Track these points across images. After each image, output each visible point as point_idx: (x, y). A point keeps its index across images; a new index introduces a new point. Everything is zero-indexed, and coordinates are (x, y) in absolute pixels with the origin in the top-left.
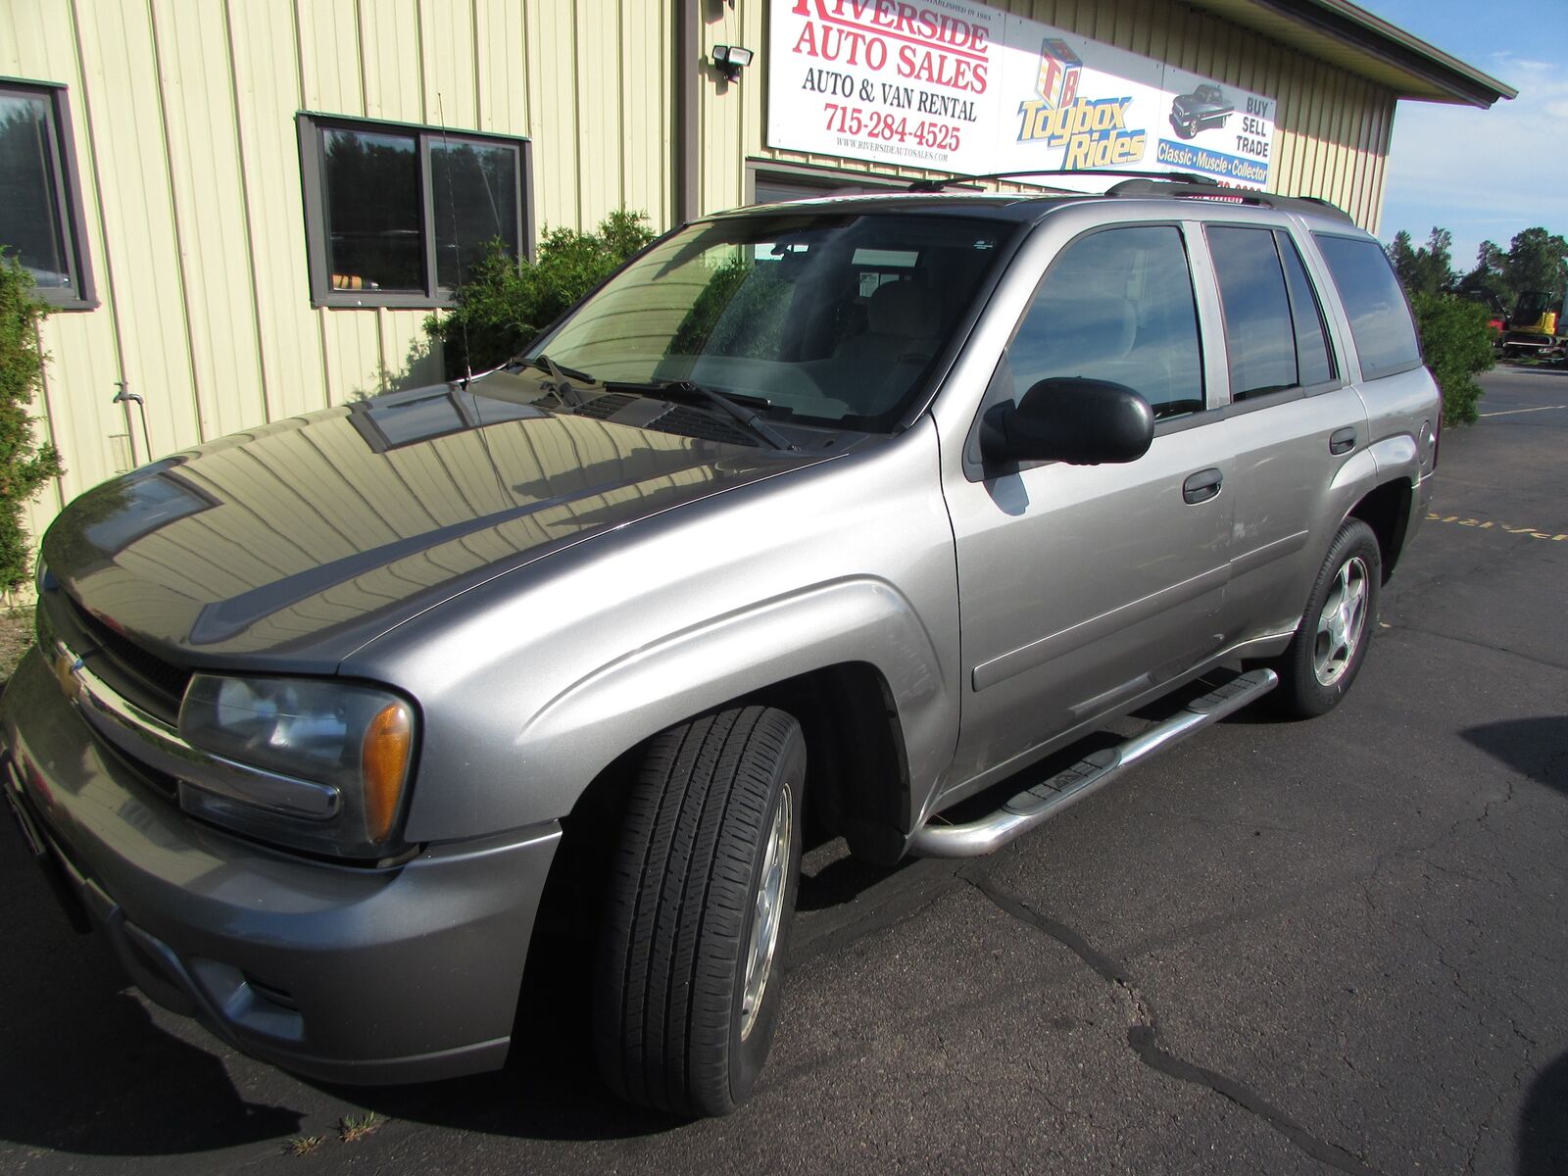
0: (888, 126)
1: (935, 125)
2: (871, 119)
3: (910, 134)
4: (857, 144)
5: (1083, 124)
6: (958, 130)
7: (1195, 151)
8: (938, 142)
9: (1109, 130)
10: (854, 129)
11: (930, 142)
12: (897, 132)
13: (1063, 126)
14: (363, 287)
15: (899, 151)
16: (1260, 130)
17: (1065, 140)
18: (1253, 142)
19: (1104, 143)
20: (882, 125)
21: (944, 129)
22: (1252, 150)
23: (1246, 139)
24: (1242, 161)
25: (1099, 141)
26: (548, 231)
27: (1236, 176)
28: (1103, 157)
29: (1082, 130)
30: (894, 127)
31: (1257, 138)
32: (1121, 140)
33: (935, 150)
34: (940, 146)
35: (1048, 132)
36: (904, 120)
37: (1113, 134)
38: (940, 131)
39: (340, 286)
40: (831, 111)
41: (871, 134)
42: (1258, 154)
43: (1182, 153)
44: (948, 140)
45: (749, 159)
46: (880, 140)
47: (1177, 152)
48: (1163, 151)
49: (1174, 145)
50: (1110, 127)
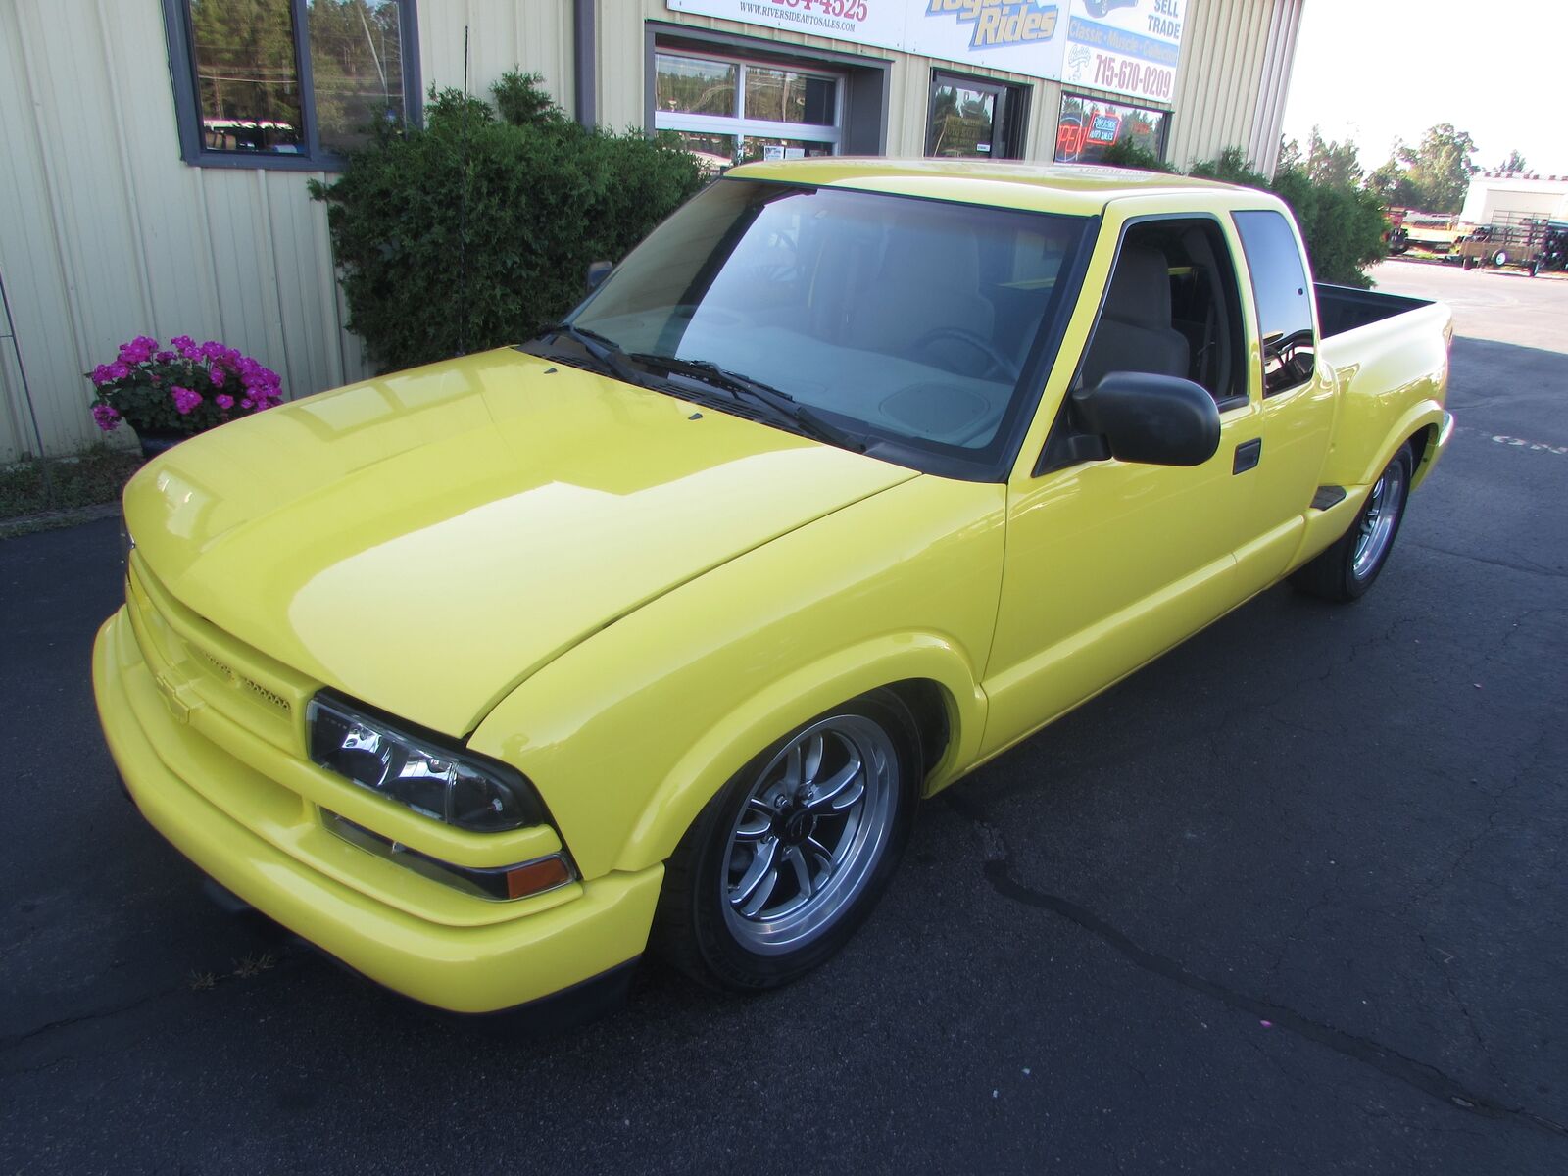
3: (816, 1)
4: (761, 10)
7: (1106, 29)
8: (846, 9)
9: (1020, 4)
11: (837, 10)
14: (238, 146)
15: (804, 19)
16: (1172, 10)
17: (976, 12)
18: (1165, 21)
19: (1013, 18)
22: (1163, 31)
23: (1158, 19)
24: (1154, 41)
25: (1009, 15)
26: (436, 91)
27: (1147, 58)
28: (1013, 33)
29: (992, 2)
31: (1169, 18)
32: (1031, 16)
33: (842, 19)
34: (847, 15)
35: (957, 5)
37: (1024, 9)
39: (214, 145)
42: (1169, 35)
43: (1093, 31)
44: (855, 9)
45: (649, 22)
46: (785, 6)
47: (1088, 30)
48: (1074, 28)
49: (1084, 22)
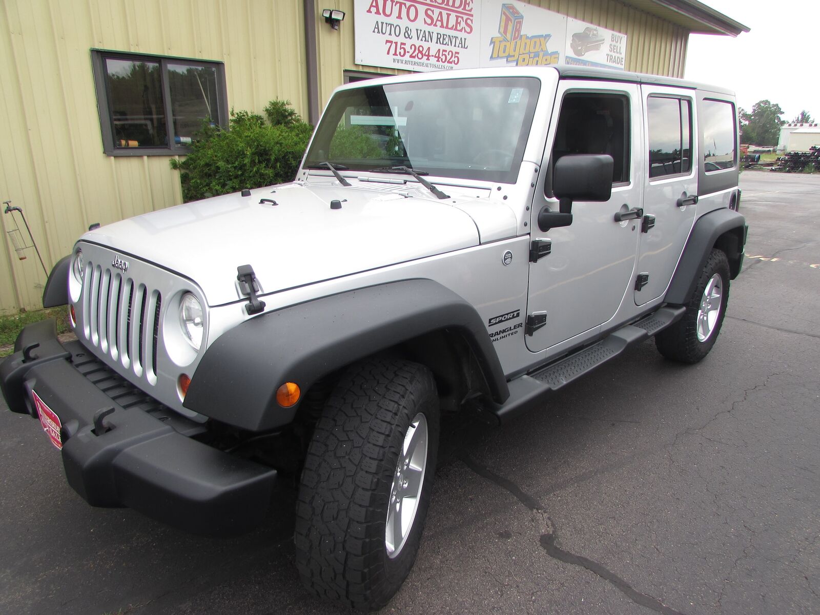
0: (420, 52)
1: (446, 51)
2: (411, 48)
3: (432, 56)
4: (404, 62)
5: (525, 49)
6: (458, 53)
7: (585, 62)
9: (539, 53)
10: (402, 54)
11: (443, 60)
12: (425, 55)
13: (515, 50)
15: (427, 66)
16: (618, 51)
17: (516, 57)
18: (615, 57)
19: (536, 59)
20: (417, 51)
21: (451, 53)
22: (614, 61)
23: (611, 56)
25: (533, 58)
29: (524, 52)
30: (424, 52)
31: (617, 55)
33: (447, 65)
34: (449, 62)
35: (506, 54)
36: (429, 48)
37: (541, 54)
40: (389, 44)
41: (411, 56)
42: (618, 63)
44: (453, 59)
45: (345, 71)
46: (416, 60)
47: (575, 63)
49: (573, 59)
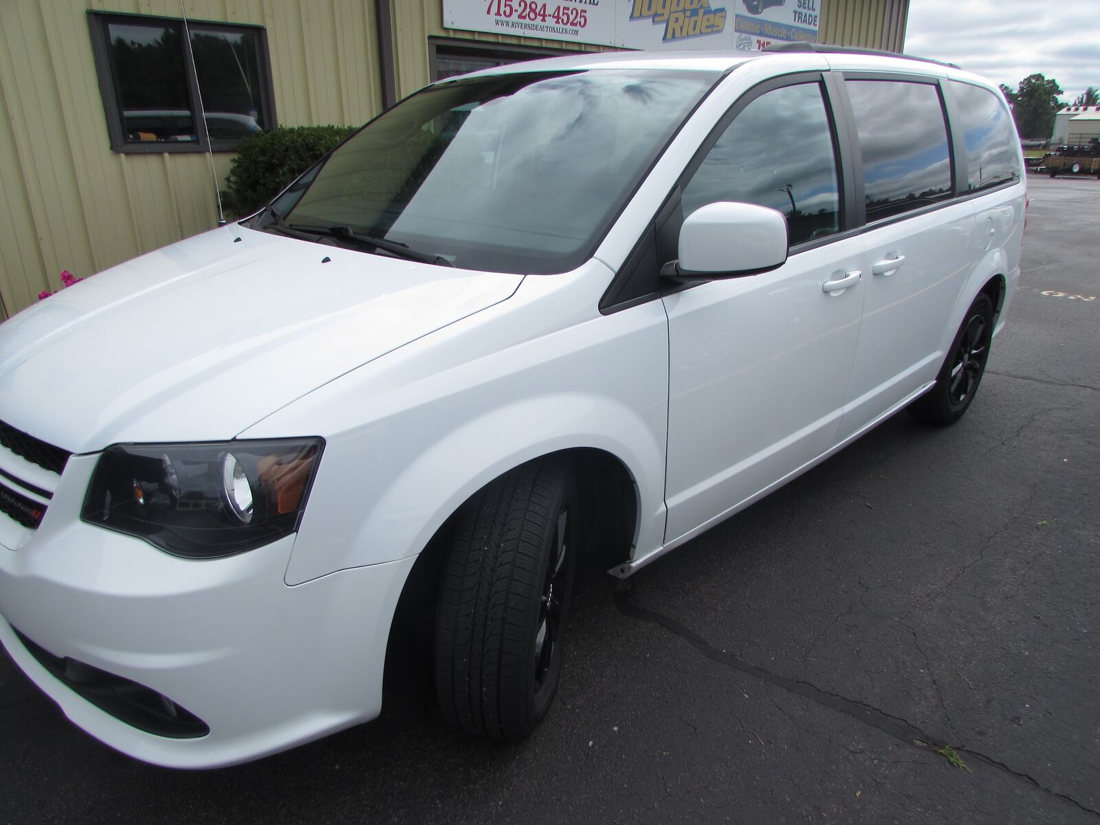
0: (532, 10)
1: (568, 9)
2: (520, 5)
3: (550, 15)
4: (510, 24)
5: (678, 5)
6: (585, 12)
7: (762, 22)
8: (570, 21)
9: (698, 9)
10: (508, 13)
11: (565, 21)
12: (540, 15)
13: (664, 7)
15: (542, 29)
16: (811, 6)
17: (666, 16)
18: (806, 15)
19: (694, 18)
20: (528, 10)
21: (574, 12)
22: (804, 21)
23: (800, 13)
24: (798, 29)
25: (690, 17)
28: (694, 29)
29: (677, 9)
30: (537, 11)
31: (809, 12)
32: (706, 17)
33: (568, 27)
34: (572, 24)
35: (652, 12)
36: (544, 6)
37: (701, 12)
38: (572, 13)
41: (520, 17)
42: (810, 24)
43: (753, 24)
44: (578, 19)
45: (430, 37)
46: (527, 21)
47: (749, 24)
48: (739, 23)
49: (746, 19)
50: (699, 6)
